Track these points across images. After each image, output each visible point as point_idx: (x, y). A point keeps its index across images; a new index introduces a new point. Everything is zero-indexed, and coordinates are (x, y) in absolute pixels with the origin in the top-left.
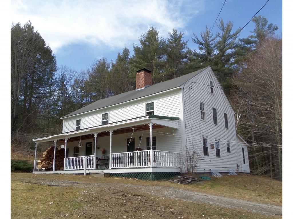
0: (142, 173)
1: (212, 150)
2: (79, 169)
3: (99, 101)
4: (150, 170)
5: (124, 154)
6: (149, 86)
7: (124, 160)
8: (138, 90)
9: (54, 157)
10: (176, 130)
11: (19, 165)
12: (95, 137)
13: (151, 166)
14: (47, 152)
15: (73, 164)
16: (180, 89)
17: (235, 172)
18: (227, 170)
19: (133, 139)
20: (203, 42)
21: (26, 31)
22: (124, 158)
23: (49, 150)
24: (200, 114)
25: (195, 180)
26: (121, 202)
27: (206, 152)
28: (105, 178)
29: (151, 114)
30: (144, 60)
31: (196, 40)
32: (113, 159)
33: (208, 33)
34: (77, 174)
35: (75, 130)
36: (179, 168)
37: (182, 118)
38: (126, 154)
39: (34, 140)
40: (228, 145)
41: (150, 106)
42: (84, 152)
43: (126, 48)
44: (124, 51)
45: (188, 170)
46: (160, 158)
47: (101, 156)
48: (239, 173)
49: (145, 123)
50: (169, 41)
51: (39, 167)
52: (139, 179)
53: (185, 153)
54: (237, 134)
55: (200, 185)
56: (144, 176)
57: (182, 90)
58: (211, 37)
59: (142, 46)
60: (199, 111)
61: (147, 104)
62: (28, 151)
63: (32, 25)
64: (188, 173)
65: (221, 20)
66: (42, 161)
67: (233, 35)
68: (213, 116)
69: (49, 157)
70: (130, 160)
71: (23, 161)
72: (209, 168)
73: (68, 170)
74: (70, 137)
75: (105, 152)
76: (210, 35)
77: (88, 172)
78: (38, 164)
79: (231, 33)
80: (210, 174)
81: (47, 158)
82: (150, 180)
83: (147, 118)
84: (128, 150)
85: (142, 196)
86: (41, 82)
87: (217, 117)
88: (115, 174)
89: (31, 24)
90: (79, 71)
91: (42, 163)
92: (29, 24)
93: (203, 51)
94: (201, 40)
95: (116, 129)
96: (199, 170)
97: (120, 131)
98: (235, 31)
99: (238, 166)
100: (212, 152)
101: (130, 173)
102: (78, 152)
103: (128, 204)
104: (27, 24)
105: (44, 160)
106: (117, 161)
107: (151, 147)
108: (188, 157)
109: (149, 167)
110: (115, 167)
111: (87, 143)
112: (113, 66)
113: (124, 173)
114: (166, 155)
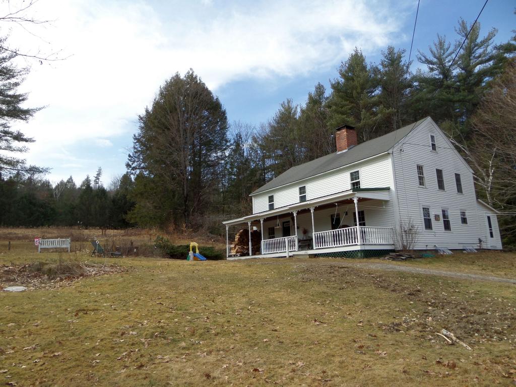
0: (350, 251)
1: (437, 222)
2: (279, 251)
3: (291, 169)
4: (358, 248)
5: (329, 232)
6: (354, 147)
7: (329, 239)
8: (339, 153)
9: (250, 240)
10: (386, 202)
11: (207, 253)
12: (295, 215)
13: (359, 243)
14: (239, 235)
15: (270, 246)
16: (389, 153)
17: (476, 249)
18: (462, 246)
19: (338, 215)
20: (435, 60)
21: (188, 83)
22: (329, 237)
23: (241, 233)
24: (418, 180)
25: (411, 257)
26: (329, 271)
27: (428, 225)
28: (310, 259)
29: (356, 186)
30: (346, 100)
31: (423, 59)
32: (317, 238)
33: (441, 44)
34: (278, 257)
35: (268, 210)
36: (393, 244)
37: (393, 188)
38: (331, 232)
39: (224, 223)
40: (463, 214)
41: (355, 176)
42: (281, 233)
43: (319, 84)
44: (317, 88)
45: (404, 246)
46: (371, 234)
47: (302, 237)
48: (481, 250)
49: (348, 198)
50: (382, 64)
51: (233, 252)
52: (346, 258)
53: (398, 228)
54: (477, 198)
55: (416, 261)
56: (352, 255)
57: (391, 155)
58: (447, 50)
59: (343, 80)
60: (417, 175)
61: (352, 174)
62: (208, 237)
63: (195, 74)
64: (405, 249)
65: (461, 22)
66: (235, 246)
67: (483, 43)
68: (437, 180)
69: (243, 241)
70: (336, 239)
71: (209, 248)
72: (434, 244)
73: (266, 254)
74: (265, 217)
75: (305, 232)
76: (446, 47)
77: (291, 254)
78: (231, 249)
79: (479, 40)
80: (436, 251)
81: (240, 242)
82: (359, 258)
83: (351, 192)
84: (333, 228)
85: (348, 268)
86: (211, 146)
87: (443, 181)
88: (321, 254)
89: (193, 72)
90: (258, 126)
91: (235, 248)
92: (191, 73)
93: (436, 72)
94: (431, 58)
95: (317, 205)
96: (417, 246)
97: (322, 208)
98: (486, 35)
99: (480, 241)
100: (438, 226)
101: (337, 252)
102: (274, 234)
103: (336, 273)
104: (188, 73)
105: (237, 244)
106: (321, 240)
107: (358, 224)
108: (403, 233)
109: (357, 245)
110: (319, 247)
111: (284, 223)
112: (302, 111)
113: (330, 253)
114: (375, 232)
